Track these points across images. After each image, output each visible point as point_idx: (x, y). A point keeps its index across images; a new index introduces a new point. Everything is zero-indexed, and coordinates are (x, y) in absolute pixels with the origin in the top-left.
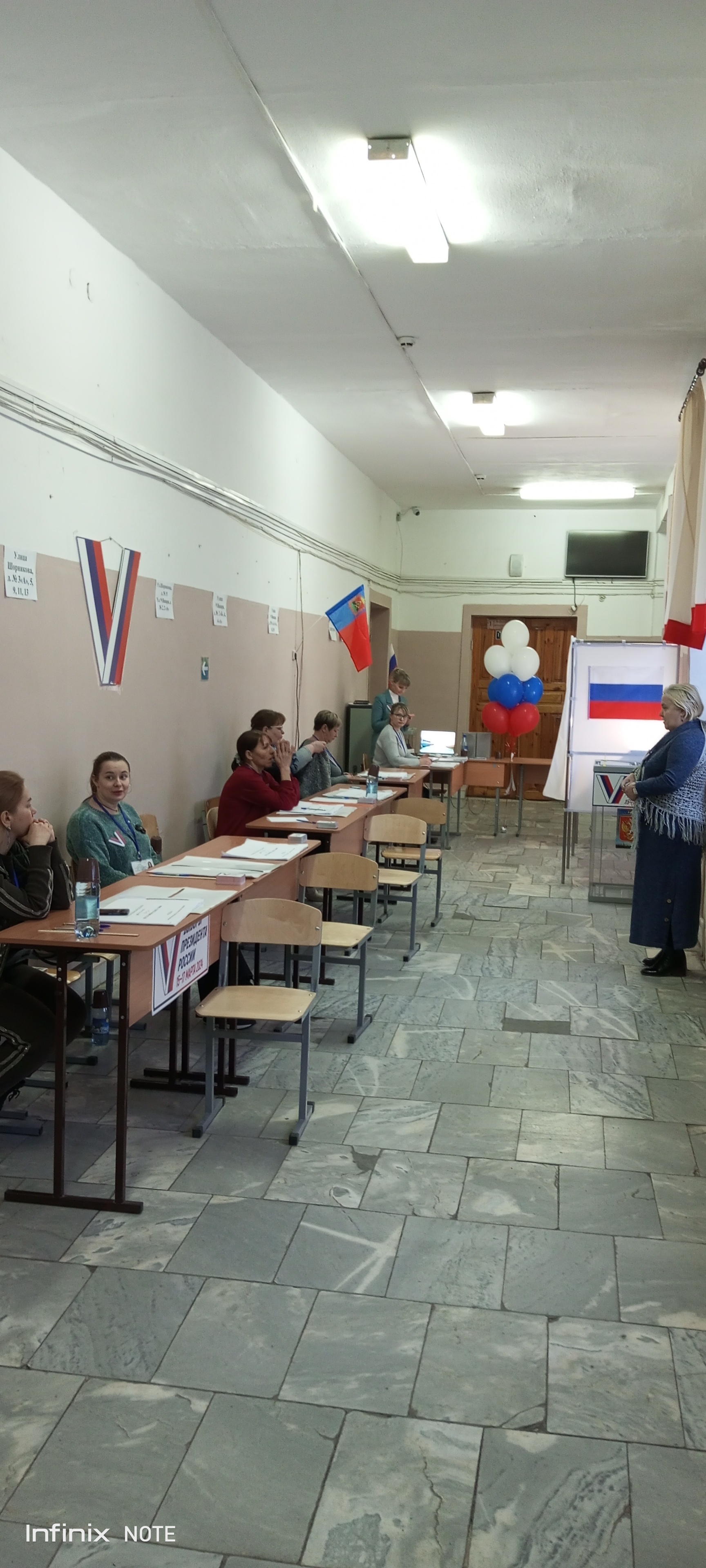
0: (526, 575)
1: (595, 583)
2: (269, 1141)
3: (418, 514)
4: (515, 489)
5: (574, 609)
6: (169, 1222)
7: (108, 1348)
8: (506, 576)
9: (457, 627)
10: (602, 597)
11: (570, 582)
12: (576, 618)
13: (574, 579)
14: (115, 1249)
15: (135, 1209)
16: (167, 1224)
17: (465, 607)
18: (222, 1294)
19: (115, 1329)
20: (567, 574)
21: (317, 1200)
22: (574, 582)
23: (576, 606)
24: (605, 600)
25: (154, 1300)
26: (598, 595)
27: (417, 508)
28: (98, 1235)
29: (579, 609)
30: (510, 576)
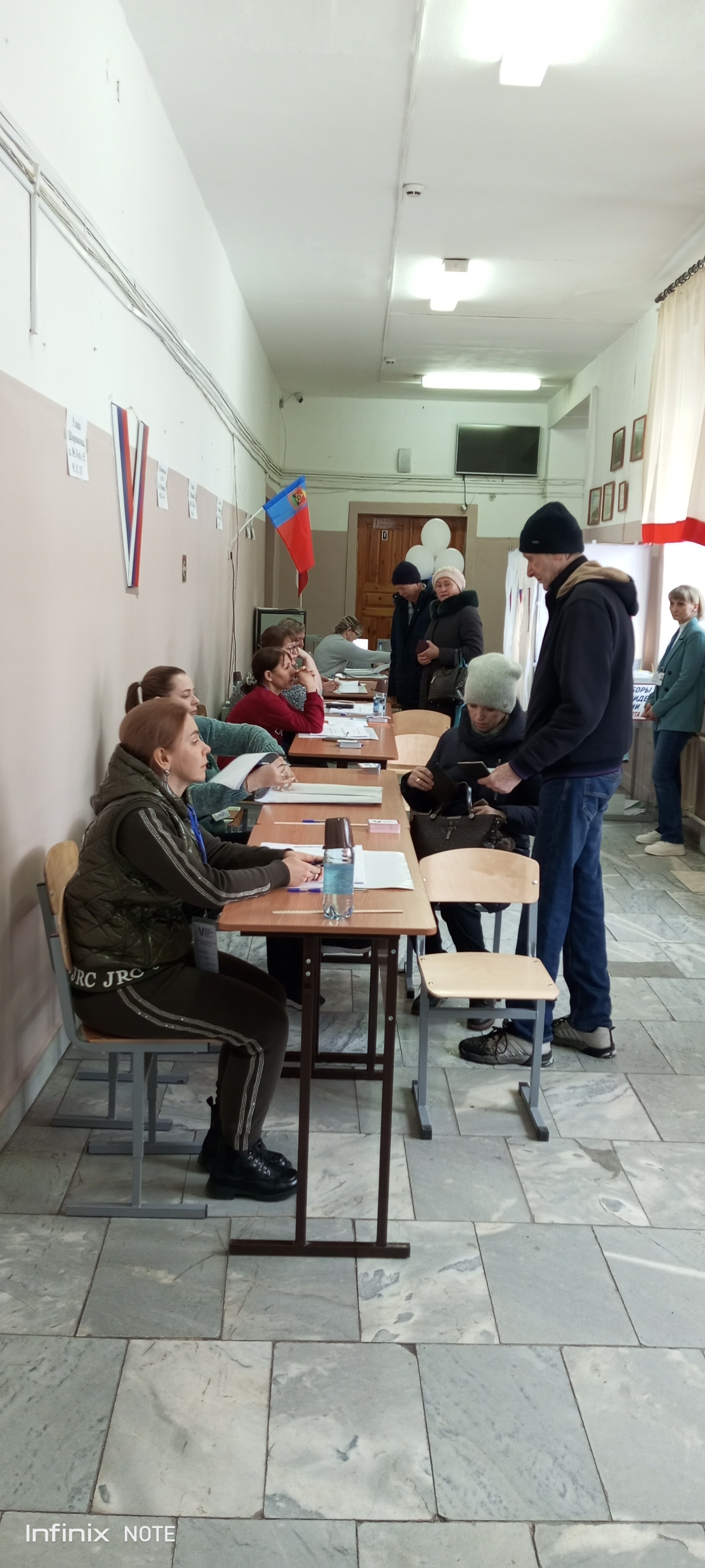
0: (416, 470)
1: (484, 481)
2: (475, 1138)
3: (301, 401)
4: (418, 376)
5: (465, 508)
6: (450, 1267)
7: (521, 1473)
8: (392, 470)
9: (342, 526)
10: (492, 496)
11: (460, 479)
12: (465, 519)
13: (464, 476)
14: (417, 1314)
15: (401, 1252)
16: (451, 1271)
17: (351, 504)
18: (595, 1369)
19: (506, 1440)
20: (457, 471)
21: (597, 1219)
22: (464, 480)
23: (466, 505)
24: (496, 499)
25: (522, 1390)
26: (488, 493)
27: (301, 395)
28: (380, 1295)
29: (468, 508)
30: (399, 472)
